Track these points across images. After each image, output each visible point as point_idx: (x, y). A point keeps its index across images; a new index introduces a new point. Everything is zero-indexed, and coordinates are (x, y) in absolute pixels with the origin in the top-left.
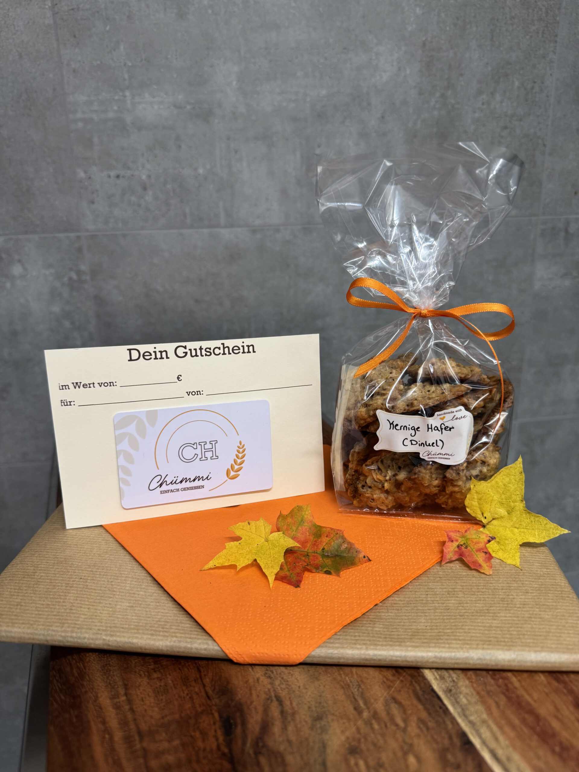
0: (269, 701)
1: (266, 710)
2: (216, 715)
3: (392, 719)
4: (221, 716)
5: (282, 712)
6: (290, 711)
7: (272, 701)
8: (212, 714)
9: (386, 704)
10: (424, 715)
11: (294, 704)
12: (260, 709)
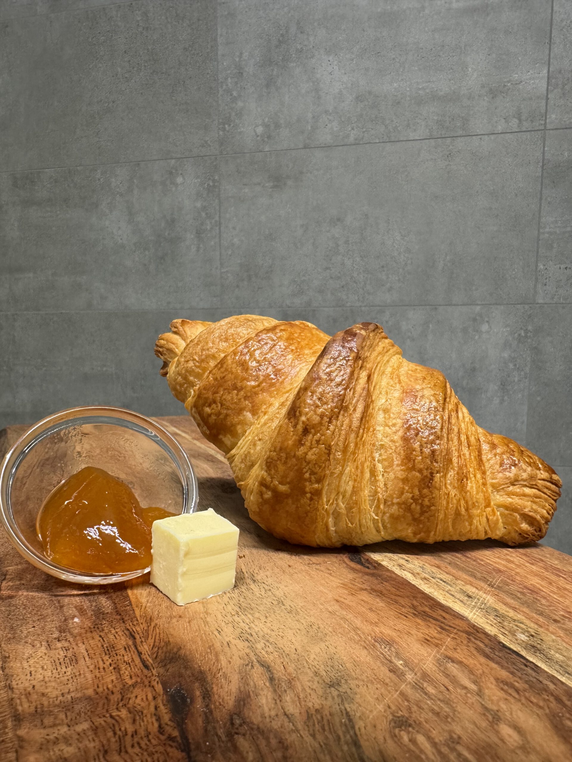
1: (244, 678)
4: (166, 689)
5: (272, 680)
6: (284, 678)
7: (253, 667)
8: (152, 686)
9: (439, 663)
10: (503, 674)
11: (291, 670)
12: (235, 676)
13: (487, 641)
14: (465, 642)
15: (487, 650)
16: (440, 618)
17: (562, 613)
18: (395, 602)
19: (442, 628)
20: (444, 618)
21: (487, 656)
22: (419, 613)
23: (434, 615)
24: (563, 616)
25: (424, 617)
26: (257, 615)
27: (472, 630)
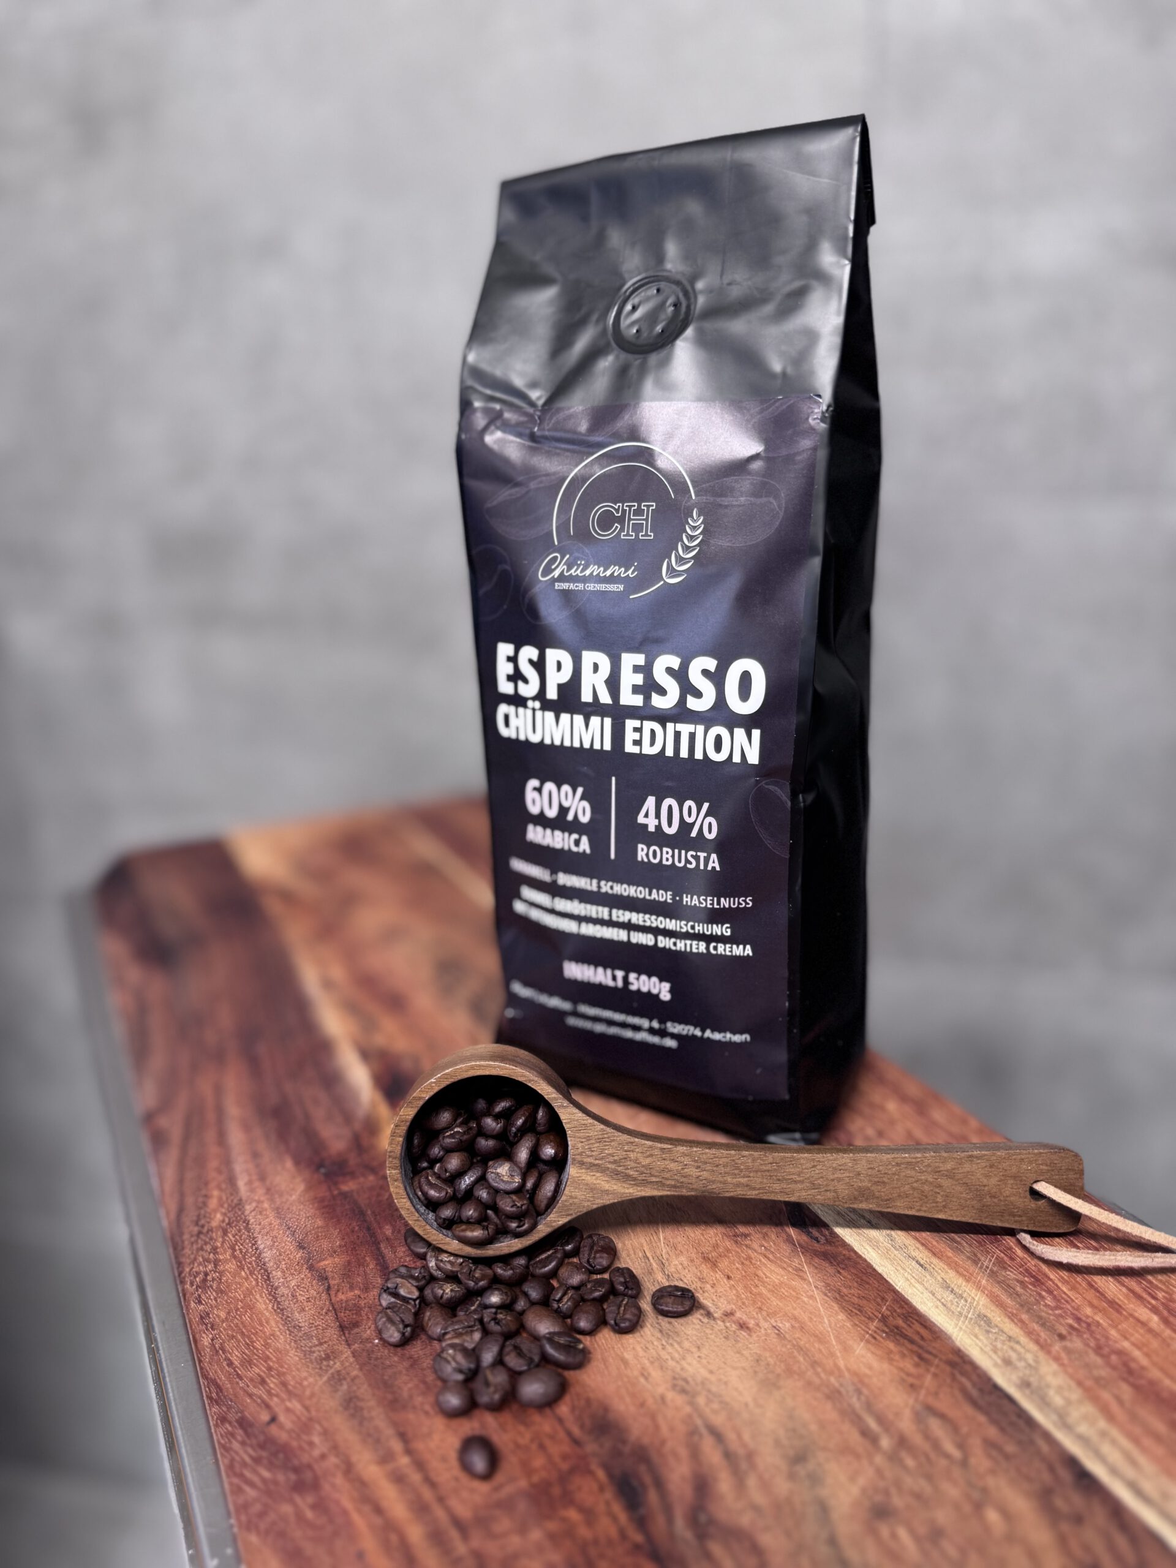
0: (696, 1438)
1: (695, 1453)
2: (601, 1474)
3: (936, 1445)
4: (611, 1476)
5: (728, 1455)
6: (741, 1452)
7: (701, 1436)
8: (591, 1473)
9: (918, 1418)
10: (992, 1432)
11: (746, 1437)
12: (683, 1452)
13: (974, 1377)
14: (948, 1381)
15: (974, 1393)
16: (916, 1338)
17: (1070, 1321)
18: (859, 1310)
19: (920, 1357)
20: (922, 1338)
21: (974, 1403)
22: (892, 1331)
23: (909, 1332)
24: (1071, 1327)
25: (898, 1337)
26: (686, 1344)
27: (956, 1359)
